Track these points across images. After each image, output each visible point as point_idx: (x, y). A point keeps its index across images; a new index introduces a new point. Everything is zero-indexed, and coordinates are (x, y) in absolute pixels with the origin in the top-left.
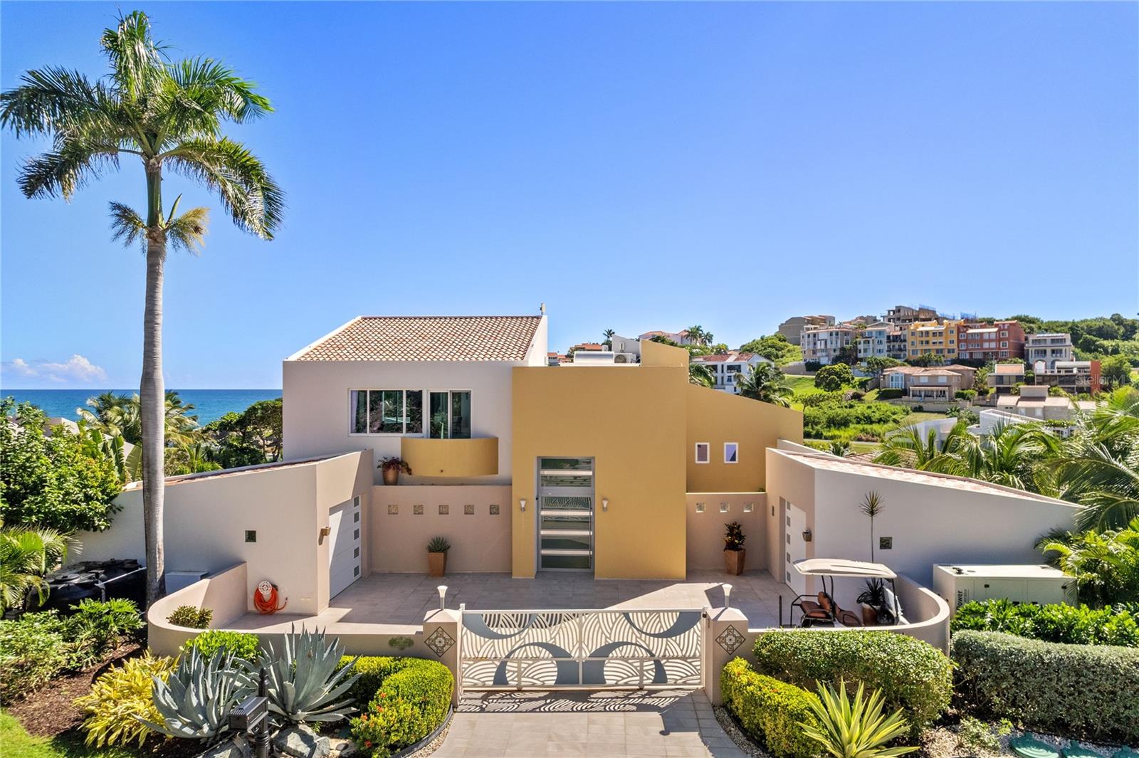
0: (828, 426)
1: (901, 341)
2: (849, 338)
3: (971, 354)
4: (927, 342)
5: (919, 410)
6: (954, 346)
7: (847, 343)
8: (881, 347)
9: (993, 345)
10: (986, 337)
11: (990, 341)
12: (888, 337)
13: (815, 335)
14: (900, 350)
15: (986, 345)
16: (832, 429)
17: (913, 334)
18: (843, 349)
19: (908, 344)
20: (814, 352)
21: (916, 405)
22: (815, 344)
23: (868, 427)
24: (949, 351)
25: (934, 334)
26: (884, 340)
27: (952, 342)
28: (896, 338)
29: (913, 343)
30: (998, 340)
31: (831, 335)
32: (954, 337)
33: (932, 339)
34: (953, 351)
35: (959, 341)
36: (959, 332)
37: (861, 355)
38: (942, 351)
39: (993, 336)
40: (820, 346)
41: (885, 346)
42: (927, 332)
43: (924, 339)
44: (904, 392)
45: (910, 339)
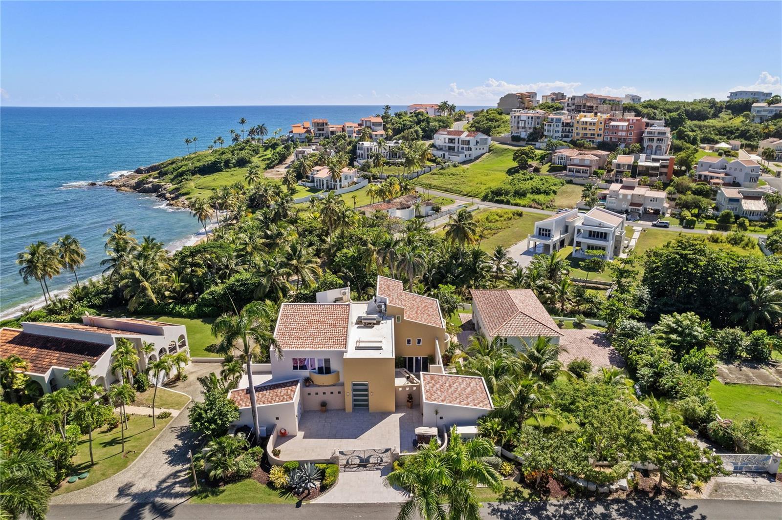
0: (514, 196)
1: (570, 126)
2: (539, 120)
3: (611, 138)
4: (586, 129)
5: (570, 182)
6: (601, 132)
7: (538, 124)
8: (557, 129)
9: (624, 134)
10: (620, 128)
11: (622, 131)
12: (563, 123)
13: (519, 117)
14: (569, 132)
15: (620, 133)
16: (516, 198)
17: (578, 122)
18: (535, 128)
19: (574, 129)
20: (518, 128)
21: (569, 178)
22: (518, 123)
23: (537, 197)
24: (598, 135)
25: (591, 124)
26: (560, 125)
27: (600, 129)
28: (568, 124)
29: (577, 128)
30: (627, 131)
31: (528, 118)
32: (602, 126)
33: (589, 127)
34: (601, 135)
35: (605, 129)
36: (605, 123)
37: (545, 133)
38: (594, 135)
39: (625, 128)
40: (521, 124)
41: (560, 129)
42: (586, 122)
43: (584, 126)
44: (565, 168)
45: (576, 125)
